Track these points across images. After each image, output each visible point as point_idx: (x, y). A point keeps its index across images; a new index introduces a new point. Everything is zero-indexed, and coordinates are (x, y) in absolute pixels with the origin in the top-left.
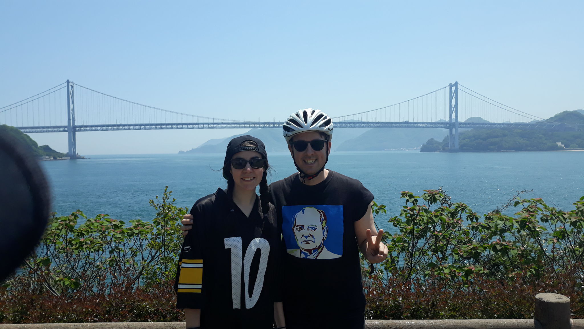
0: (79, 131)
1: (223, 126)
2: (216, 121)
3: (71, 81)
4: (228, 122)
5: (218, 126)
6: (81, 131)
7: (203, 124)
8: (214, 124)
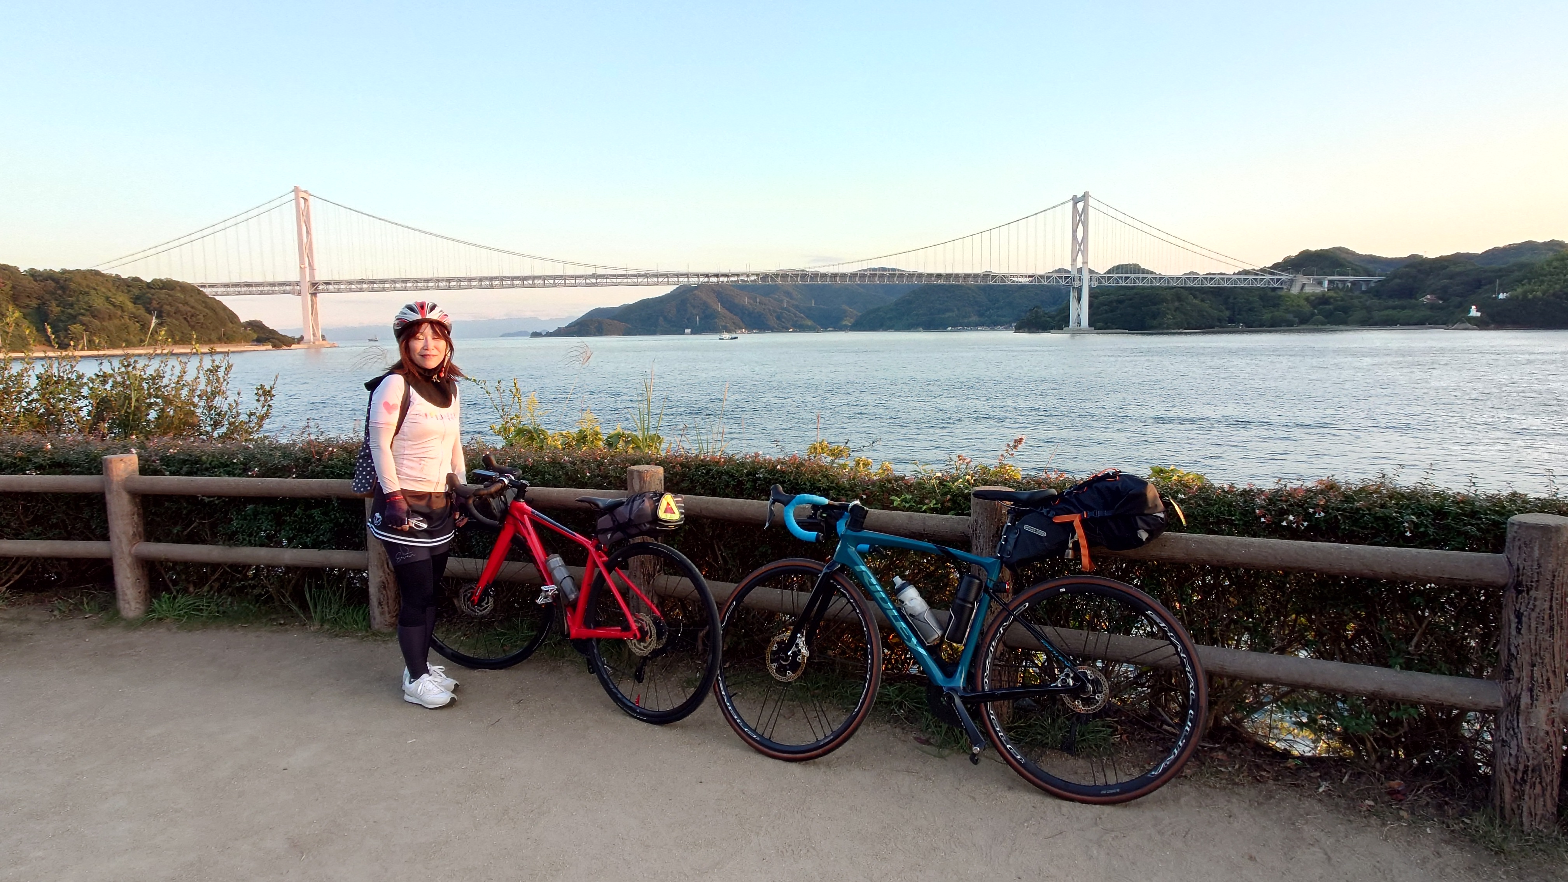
0: (323, 291)
1: (615, 280)
2: (600, 272)
3: (304, 189)
4: (624, 272)
5: (605, 281)
6: (328, 291)
7: (576, 277)
8: (595, 276)
